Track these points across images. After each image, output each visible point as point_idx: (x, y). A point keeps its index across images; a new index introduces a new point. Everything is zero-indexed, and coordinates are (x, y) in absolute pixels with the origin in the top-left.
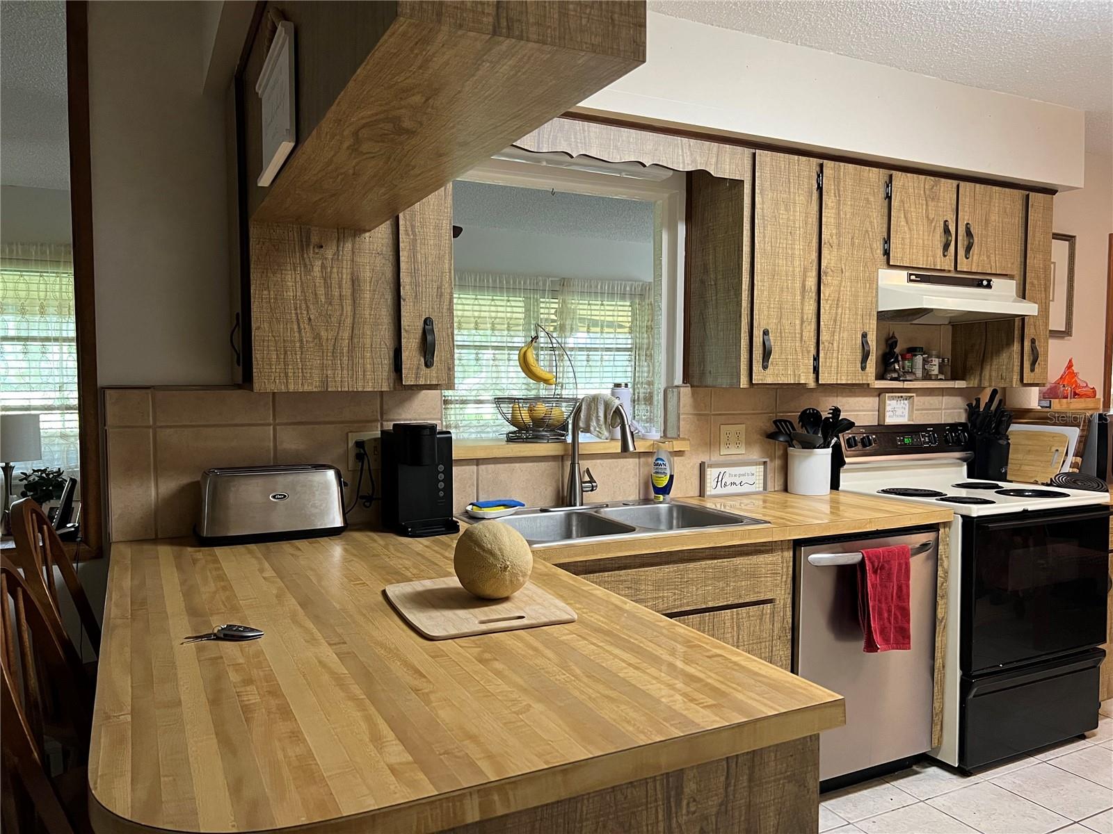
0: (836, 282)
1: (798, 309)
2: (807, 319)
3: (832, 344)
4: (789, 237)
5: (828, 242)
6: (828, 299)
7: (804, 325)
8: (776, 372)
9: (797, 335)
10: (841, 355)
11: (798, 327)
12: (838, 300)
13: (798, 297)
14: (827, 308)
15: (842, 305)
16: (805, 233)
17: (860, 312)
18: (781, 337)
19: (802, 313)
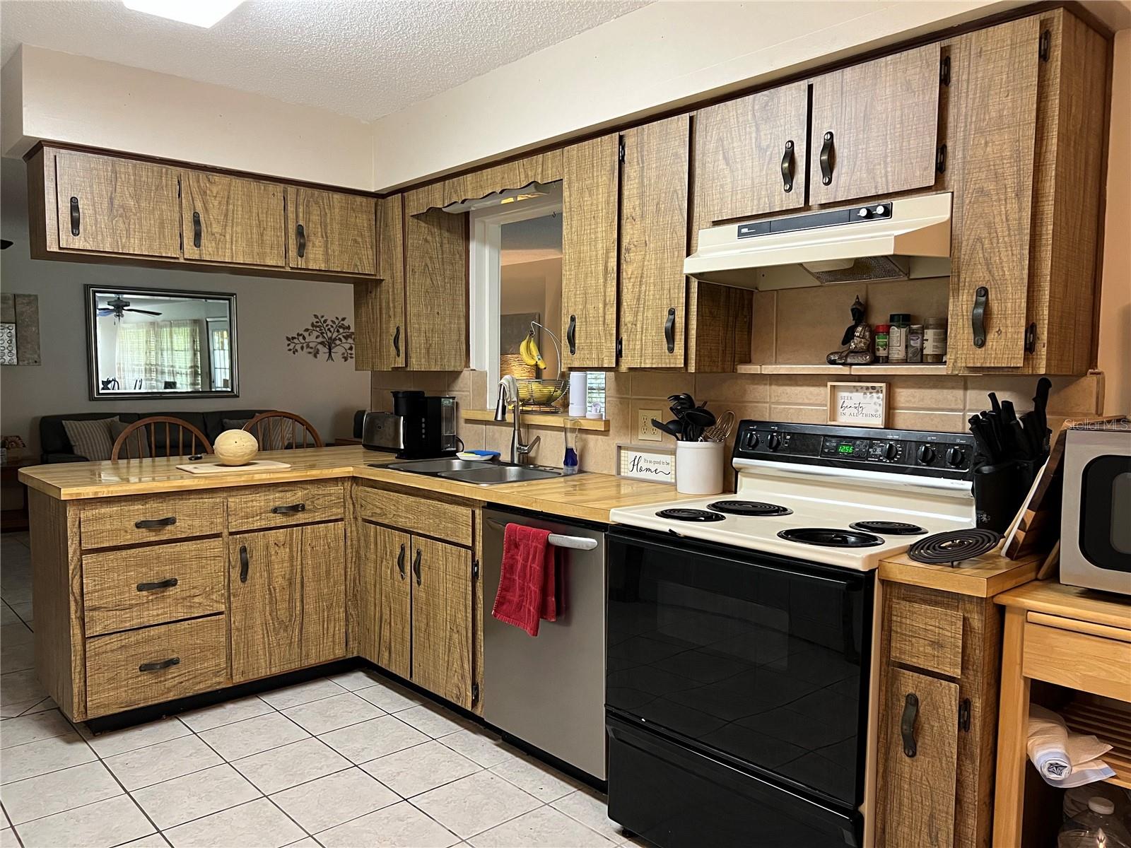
0: (640, 257)
1: (601, 292)
2: (610, 301)
3: (636, 325)
4: (593, 222)
5: (631, 216)
6: (630, 278)
7: (606, 308)
8: (582, 356)
9: (601, 319)
10: (646, 336)
11: (601, 311)
12: (641, 277)
13: (601, 281)
14: (630, 287)
15: (646, 281)
16: (608, 213)
17: (667, 286)
18: (586, 321)
19: (605, 295)
